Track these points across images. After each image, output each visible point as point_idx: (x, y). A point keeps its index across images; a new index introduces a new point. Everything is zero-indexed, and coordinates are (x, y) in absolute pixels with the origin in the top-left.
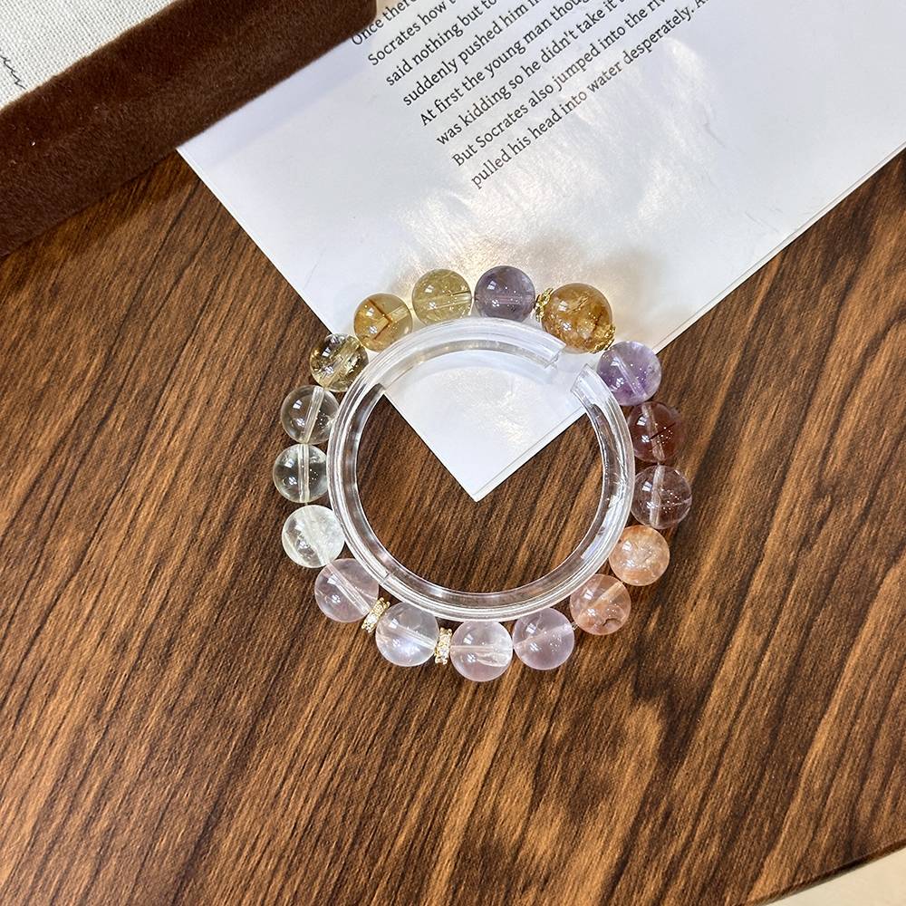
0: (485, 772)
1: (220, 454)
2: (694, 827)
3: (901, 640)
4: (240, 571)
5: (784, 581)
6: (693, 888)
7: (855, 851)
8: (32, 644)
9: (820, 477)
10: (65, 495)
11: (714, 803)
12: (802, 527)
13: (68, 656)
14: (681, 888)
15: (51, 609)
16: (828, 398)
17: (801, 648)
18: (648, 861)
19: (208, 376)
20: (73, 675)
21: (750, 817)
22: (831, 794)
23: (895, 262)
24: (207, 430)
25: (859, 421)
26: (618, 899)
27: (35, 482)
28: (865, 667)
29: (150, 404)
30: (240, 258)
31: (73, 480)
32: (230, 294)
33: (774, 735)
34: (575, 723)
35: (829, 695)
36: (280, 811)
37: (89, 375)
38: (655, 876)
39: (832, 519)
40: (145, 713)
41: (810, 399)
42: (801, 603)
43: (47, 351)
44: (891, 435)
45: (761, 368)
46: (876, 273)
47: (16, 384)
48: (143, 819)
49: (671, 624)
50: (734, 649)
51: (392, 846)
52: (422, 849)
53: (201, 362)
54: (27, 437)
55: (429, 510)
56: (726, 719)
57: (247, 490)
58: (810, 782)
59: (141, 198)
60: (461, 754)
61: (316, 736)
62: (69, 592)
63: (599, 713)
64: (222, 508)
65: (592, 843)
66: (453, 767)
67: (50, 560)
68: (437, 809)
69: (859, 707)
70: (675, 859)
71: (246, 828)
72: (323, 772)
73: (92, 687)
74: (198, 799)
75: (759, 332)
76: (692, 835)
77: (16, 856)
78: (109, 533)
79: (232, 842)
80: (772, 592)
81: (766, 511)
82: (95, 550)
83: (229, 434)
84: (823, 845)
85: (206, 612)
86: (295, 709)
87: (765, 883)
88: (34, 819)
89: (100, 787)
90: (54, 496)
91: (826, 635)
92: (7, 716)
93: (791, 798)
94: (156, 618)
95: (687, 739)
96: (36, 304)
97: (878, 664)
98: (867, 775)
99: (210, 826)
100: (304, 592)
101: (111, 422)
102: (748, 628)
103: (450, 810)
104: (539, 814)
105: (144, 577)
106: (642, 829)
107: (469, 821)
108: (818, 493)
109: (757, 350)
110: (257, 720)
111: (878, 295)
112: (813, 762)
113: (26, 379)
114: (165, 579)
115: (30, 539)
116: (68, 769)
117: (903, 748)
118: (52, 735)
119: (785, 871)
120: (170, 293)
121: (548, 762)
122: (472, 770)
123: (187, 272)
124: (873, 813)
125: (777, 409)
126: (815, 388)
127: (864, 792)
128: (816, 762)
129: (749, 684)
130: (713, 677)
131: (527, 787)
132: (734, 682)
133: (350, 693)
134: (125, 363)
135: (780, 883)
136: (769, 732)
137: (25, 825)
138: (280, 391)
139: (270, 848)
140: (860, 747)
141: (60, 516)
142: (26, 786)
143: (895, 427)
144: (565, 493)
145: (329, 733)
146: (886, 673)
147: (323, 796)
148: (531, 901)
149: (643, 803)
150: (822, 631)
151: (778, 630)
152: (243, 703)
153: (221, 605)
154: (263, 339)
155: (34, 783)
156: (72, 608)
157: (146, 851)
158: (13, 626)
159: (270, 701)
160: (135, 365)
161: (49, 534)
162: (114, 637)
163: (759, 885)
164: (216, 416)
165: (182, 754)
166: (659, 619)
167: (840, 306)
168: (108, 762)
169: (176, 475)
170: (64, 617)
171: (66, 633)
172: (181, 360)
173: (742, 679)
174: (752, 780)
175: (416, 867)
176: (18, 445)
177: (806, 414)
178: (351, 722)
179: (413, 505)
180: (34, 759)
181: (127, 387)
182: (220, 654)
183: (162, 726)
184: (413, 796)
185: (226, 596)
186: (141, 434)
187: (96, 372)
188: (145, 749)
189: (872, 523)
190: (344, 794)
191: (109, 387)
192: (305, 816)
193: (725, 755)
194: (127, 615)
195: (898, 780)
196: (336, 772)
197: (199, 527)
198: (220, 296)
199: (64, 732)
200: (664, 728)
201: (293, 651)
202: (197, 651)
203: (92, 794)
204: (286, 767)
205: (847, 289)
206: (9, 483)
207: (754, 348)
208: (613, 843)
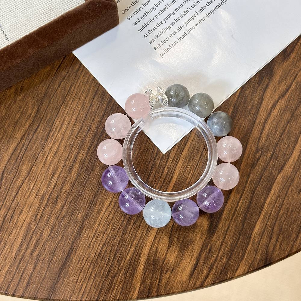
0: (154, 237)
1: (72, 139)
2: (218, 253)
3: (282, 196)
4: (79, 175)
5: (247, 178)
6: (218, 272)
7: (268, 261)
8: (15, 197)
9: (258, 146)
10: (25, 152)
11: (224, 246)
12: (252, 161)
13: (26, 201)
14: (214, 272)
15: (21, 187)
16: (260, 121)
17: (252, 199)
18: (204, 264)
19: (69, 115)
20: (27, 207)
21: (236, 250)
22: (261, 243)
23: (281, 79)
24: (69, 132)
25: (270, 128)
26: (195, 275)
27: (16, 148)
28: (271, 204)
29: (51, 124)
30: (78, 79)
31: (27, 147)
32: (76, 89)
33: (243, 225)
35: (260, 213)
36: (91, 249)
37: (32, 115)
38: (206, 269)
39: (261, 159)
40: (50, 218)
41: (255, 122)
42: (252, 184)
43: (19, 108)
44: (280, 132)
45: (239, 112)
46: (275, 83)
47: (10, 118)
48: (49, 251)
50: (231, 199)
51: (125, 259)
52: (135, 260)
53: (67, 111)
54: (13, 134)
55: (137, 157)
56: (228, 220)
57: (81, 150)
58: (254, 239)
60: (147, 231)
61: (102, 226)
62: (26, 182)
64: (73, 156)
65: (187, 258)
66: (144, 235)
67: (20, 172)
68: (139, 248)
69: (269, 217)
70: (213, 263)
71: (81, 254)
72: (104, 237)
73: (33, 211)
74: (66, 245)
75: (239, 101)
76: (218, 256)
77: (10, 263)
78: (38, 164)
79: (76, 258)
80: (242, 181)
82: (34, 169)
83: (75, 133)
84: (258, 259)
85: (68, 188)
86: (96, 217)
87: (240, 270)
88: (16, 251)
89: (36, 241)
90: (22, 152)
91: (259, 194)
92: (7, 220)
93: (248, 244)
94: (53, 190)
95: (216, 226)
96: (16, 93)
97: (275, 203)
98: (272, 237)
99: (70, 253)
100: (98, 182)
101: (39, 129)
102: (235, 192)
103: (143, 248)
104: (171, 249)
105: (49, 177)
106: (202, 254)
107: (149, 252)
108: (257, 150)
109: (238, 107)
110: (84, 221)
111: (276, 89)
112: (255, 233)
113: (13, 116)
114: (56, 178)
115: (14, 165)
116: (26, 237)
117: (283, 229)
118: (21, 225)
119: (246, 267)
120: (57, 89)
121: (173, 233)
122: (150, 236)
123: (62, 83)
124: (273, 249)
125: (244, 125)
126: (256, 118)
127: (271, 242)
129: (235, 210)
130: (224, 207)
131: (167, 241)
132: (231, 209)
133: (113, 212)
134: (43, 111)
135: (245, 270)
136: (242, 224)
137: (13, 253)
138: (91, 120)
139: (88, 260)
140: (270, 229)
141: (23, 158)
142: (13, 241)
143: (281, 130)
144: (179, 151)
145: (106, 225)
146: (278, 206)
147: (104, 244)
148: (168, 276)
149: (203, 246)
150: (258, 193)
151: (244, 193)
152: (80, 216)
153: (73, 185)
154: (86, 103)
155: (16, 240)
156: (27, 187)
157: (50, 261)
158: (9, 192)
159: (88, 215)
160: (46, 111)
161: (20, 164)
162: (40, 195)
163: (238, 271)
164: (71, 128)
165: (61, 231)
167: (264, 93)
168: (38, 233)
169: (59, 145)
170: (25, 189)
171: (25, 194)
172: (61, 110)
173: (233, 208)
174: (236, 239)
175: (133, 266)
176: (10, 137)
177: (253, 126)
178: (113, 222)
180: (16, 232)
181: (44, 119)
182: (73, 201)
183: (55, 223)
184: (132, 244)
185: (75, 182)
186: (48, 133)
187: (34, 114)
188: (50, 230)
189: (274, 160)
190: (111, 243)
191: (38, 118)
192: (99, 250)
193: (228, 231)
194: (44, 189)
195: (281, 239)
196: (108, 237)
197: (66, 162)
198: (73, 90)
199: (25, 225)
200: (209, 223)
201: (95, 200)
202: (65, 200)
203: (33, 244)
204: (93, 235)
205: (266, 88)
206: (7, 148)
207: (237, 106)
208: (193, 258)
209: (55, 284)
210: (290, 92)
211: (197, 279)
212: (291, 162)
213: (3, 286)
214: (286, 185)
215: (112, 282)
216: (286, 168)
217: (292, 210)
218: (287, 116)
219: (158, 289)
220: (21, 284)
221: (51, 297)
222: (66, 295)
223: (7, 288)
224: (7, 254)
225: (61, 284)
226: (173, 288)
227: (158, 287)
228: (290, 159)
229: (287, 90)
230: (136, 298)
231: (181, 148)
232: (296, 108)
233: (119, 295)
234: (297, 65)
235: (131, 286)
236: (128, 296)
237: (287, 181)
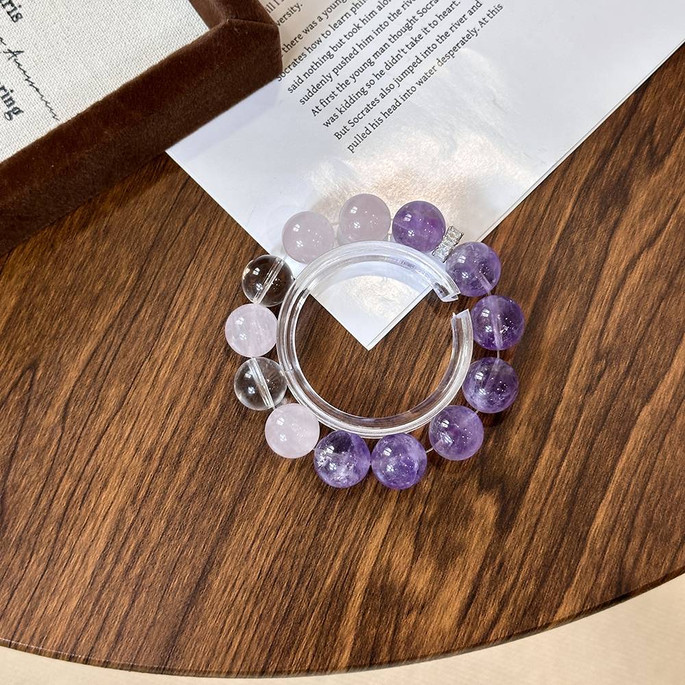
0: (383, 538)
1: (211, 334)
2: (519, 573)
3: (651, 452)
4: (224, 409)
5: (576, 415)
6: (518, 612)
7: (624, 589)
8: (92, 455)
9: (598, 347)
10: (113, 360)
11: (531, 557)
12: (587, 379)
13: (115, 463)
14: (510, 612)
15: (104, 433)
16: (603, 297)
17: (587, 457)
18: (489, 595)
19: (204, 284)
20: (118, 475)
21: (555, 566)
22: (608, 552)
23: (645, 210)
24: (204, 319)
25: (623, 312)
26: (469, 619)
27: (94, 352)
28: (629, 469)
29: (167, 302)
31: (118, 351)
32: (218, 231)
33: (570, 514)
34: (441, 506)
35: (605, 487)
36: (250, 563)
37: (128, 284)
38: (493, 605)
39: (605, 377)
40: (164, 499)
41: (591, 298)
42: (587, 428)
43: (102, 269)
44: (644, 320)
45: (560, 278)
46: (633, 218)
47: (82, 290)
48: (162, 568)
49: (503, 442)
50: (544, 458)
51: (323, 585)
52: (343, 587)
53: (200, 275)
54: (89, 323)
55: (346, 369)
56: (539, 503)
58: (594, 543)
59: (162, 172)
60: (367, 526)
61: (274, 514)
62: (115, 422)
63: (457, 499)
64: (213, 368)
65: (452, 583)
66: (362, 534)
67: (103, 402)
68: (352, 561)
69: (625, 495)
70: (506, 593)
71: (229, 573)
72: (279, 537)
73: (130, 483)
74: (198, 555)
75: (558, 255)
76: (517, 578)
77: (81, 591)
78: (141, 384)
79: (219, 583)
80: (567, 421)
81: (564, 369)
82: (132, 395)
84: (603, 584)
85: (203, 435)
86: (260, 497)
87: (565, 609)
88: (93, 568)
89: (135, 547)
90: (106, 361)
91: (603, 449)
92: (75, 502)
93: (581, 553)
94: (171, 438)
95: (514, 516)
96: (95, 239)
97: (637, 468)
98: (630, 539)
99: (206, 572)
101: (142, 314)
102: (552, 445)
103: (360, 562)
104: (418, 564)
105: (163, 413)
106: (484, 574)
107: (373, 569)
108: (597, 358)
109: (557, 267)
110: (236, 504)
111: (635, 230)
112: (595, 531)
113: (88, 287)
114: (177, 414)
115: (90, 389)
116: (115, 535)
117: (654, 522)
118: (104, 513)
119: (577, 601)
120: (180, 231)
121: (424, 531)
122: (374, 536)
123: (191, 218)
124: (635, 563)
125: (570, 304)
126: (595, 290)
127: (629, 550)
128: (597, 531)
129: (553, 481)
130: (530, 476)
131: (410, 547)
132: (544, 479)
133: (296, 487)
134: (151, 276)
135: (575, 608)
136: (567, 511)
137: (87, 572)
139: (244, 587)
140: (626, 521)
141: (110, 373)
142: (88, 546)
143: (647, 315)
144: (434, 358)
145: (282, 513)
146: (643, 473)
147: (278, 553)
148: (413, 620)
149: (486, 557)
150: (600, 446)
151: (572, 445)
152: (226, 493)
153: (212, 430)
154: (239, 261)
155: (93, 544)
156: (117, 433)
157: (165, 588)
158: (79, 444)
159: (244, 492)
160: (157, 277)
161: (102, 385)
162: (144, 451)
163: (561, 610)
164: (209, 310)
165: (188, 525)
166: (495, 439)
167: (610, 238)
168: (141, 530)
169: (184, 346)
170: (112, 438)
171: (113, 448)
172: (187, 274)
173: (548, 478)
174: (556, 543)
175: (338, 598)
177: (589, 307)
178: (296, 505)
179: (336, 366)
180: (93, 528)
181: (153, 292)
182: (212, 462)
183: (174, 508)
184: (336, 553)
185: (216, 424)
186: (161, 321)
187: (133, 282)
188: (164, 522)
189: (632, 377)
190: (292, 552)
191: (141, 292)
192: (267, 566)
193: (538, 527)
194: (152, 437)
195: (651, 542)
196: (286, 537)
197: (198, 381)
198: (212, 233)
199: (111, 512)
200: (499, 509)
201: (259, 460)
202: (197, 459)
203: (130, 551)
204: (254, 535)
205: (614, 227)
206: (77, 353)
207: (555, 265)
208: (466, 583)
209: (175, 637)
210: (665, 237)
211: (475, 626)
212: (669, 382)
213: (66, 641)
214: (659, 430)
215: (294, 632)
216: (658, 395)
217: (672, 482)
218: (660, 285)
219: (391, 649)
220: (103, 636)
221: (166, 665)
222: (198, 661)
223: (76, 645)
224: (74, 573)
225: (187, 637)
226: (424, 646)
227: (392, 644)
228: (666, 376)
229: (659, 232)
230: (346, 667)
231: (439, 353)
232: (678, 270)
233: (310, 661)
234: (678, 180)
235: (335, 640)
236: (330, 662)
237: (662, 422)
